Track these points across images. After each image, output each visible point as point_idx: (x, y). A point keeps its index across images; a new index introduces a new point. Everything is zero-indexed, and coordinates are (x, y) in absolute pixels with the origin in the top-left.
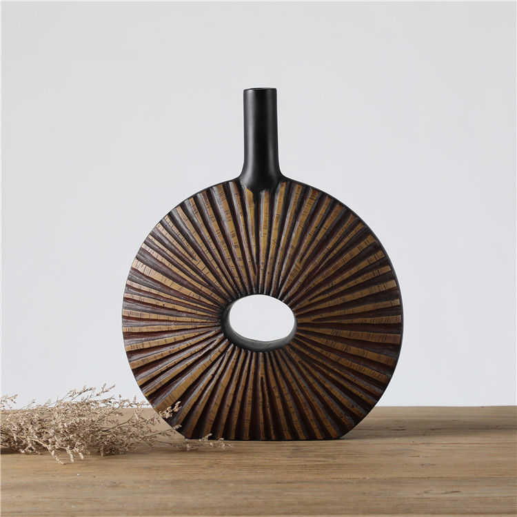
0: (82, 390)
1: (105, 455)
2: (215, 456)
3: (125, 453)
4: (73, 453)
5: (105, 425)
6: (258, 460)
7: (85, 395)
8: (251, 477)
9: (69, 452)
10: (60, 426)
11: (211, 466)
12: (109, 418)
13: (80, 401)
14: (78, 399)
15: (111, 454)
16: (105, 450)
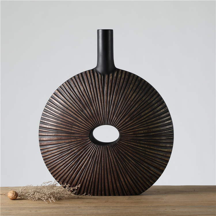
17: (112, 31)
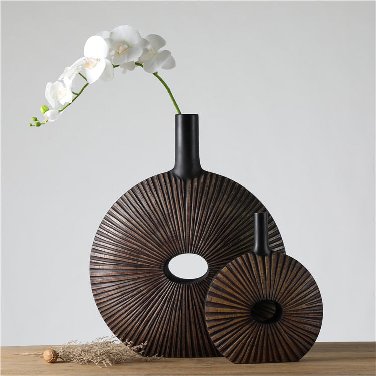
0: (102, 337)
1: (115, 364)
2: (165, 364)
3: (123, 363)
4: (106, 364)
5: (114, 351)
6: (183, 365)
7: (104, 339)
8: (180, 373)
9: (104, 363)
10: (98, 352)
11: (163, 368)
12: (116, 349)
13: (102, 342)
14: (101, 341)
15: (117, 364)
16: (115, 362)
17: (196, 116)
